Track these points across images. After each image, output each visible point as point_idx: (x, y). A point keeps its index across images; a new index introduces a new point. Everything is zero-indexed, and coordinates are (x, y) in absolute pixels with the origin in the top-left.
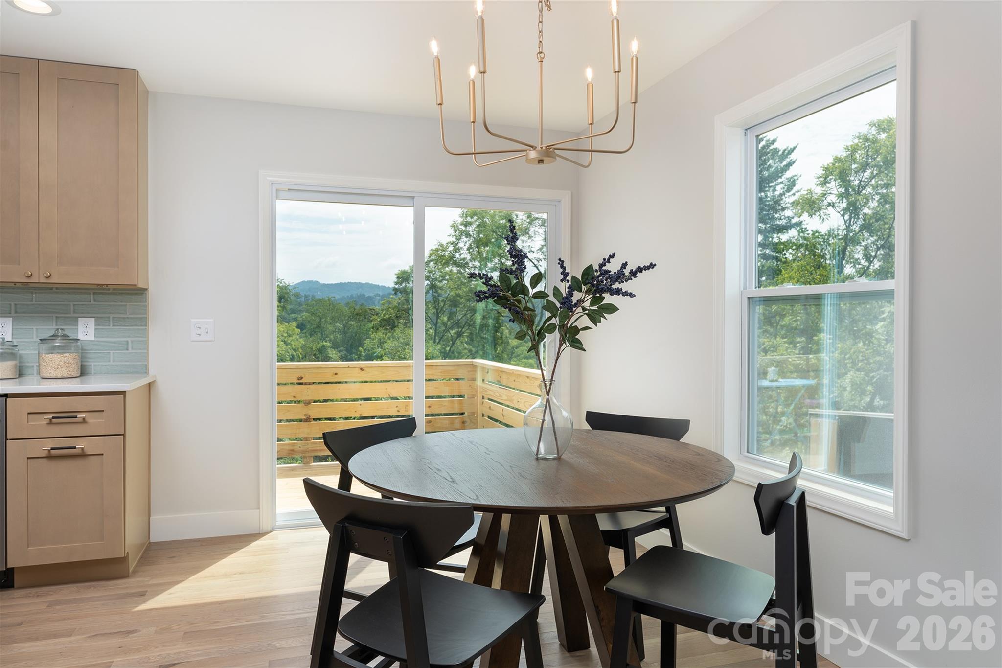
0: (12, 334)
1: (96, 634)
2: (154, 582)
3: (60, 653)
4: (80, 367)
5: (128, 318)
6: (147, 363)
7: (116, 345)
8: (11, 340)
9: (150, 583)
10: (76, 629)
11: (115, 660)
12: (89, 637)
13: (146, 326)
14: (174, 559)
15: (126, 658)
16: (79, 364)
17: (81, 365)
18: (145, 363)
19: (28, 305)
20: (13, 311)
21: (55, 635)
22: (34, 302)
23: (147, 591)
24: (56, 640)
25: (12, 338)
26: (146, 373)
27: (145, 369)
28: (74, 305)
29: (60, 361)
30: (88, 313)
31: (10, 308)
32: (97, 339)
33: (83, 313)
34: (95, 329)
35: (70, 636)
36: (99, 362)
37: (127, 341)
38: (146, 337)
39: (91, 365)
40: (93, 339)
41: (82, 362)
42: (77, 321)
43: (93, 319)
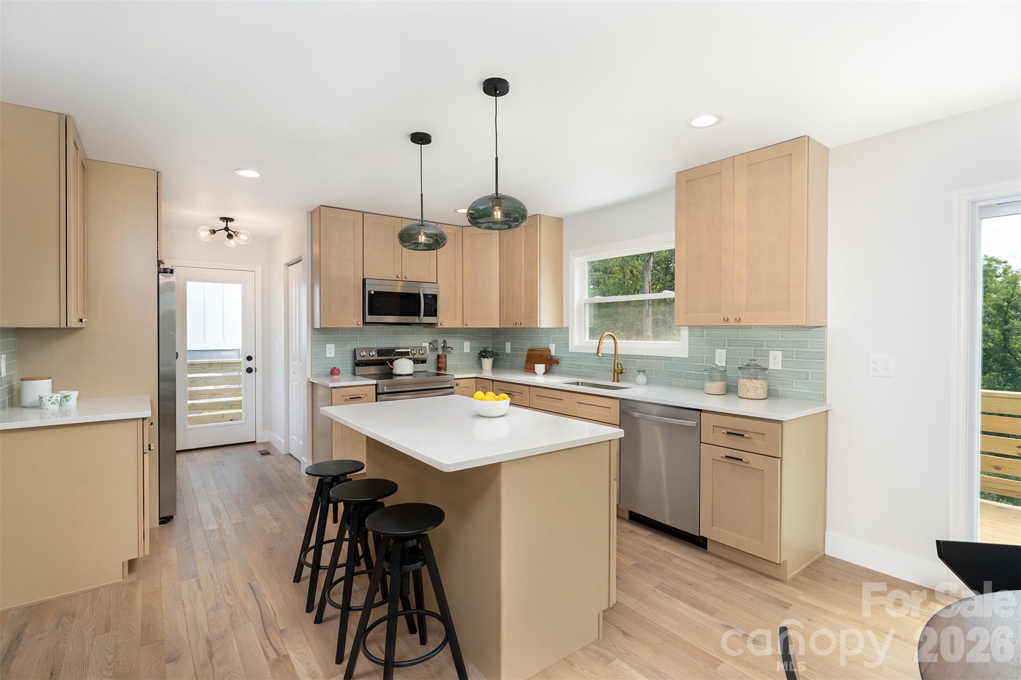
0: (726, 361)
1: (729, 625)
2: (803, 598)
3: (697, 627)
4: (766, 391)
5: (808, 352)
6: (825, 393)
7: (799, 374)
8: (725, 366)
9: (800, 598)
10: (719, 611)
11: (725, 661)
12: (723, 625)
13: (824, 359)
14: (836, 583)
15: (733, 666)
16: (766, 389)
17: (768, 389)
18: (823, 393)
19: (736, 340)
20: (726, 345)
21: (703, 608)
22: (740, 338)
23: (792, 605)
24: (701, 614)
25: (726, 364)
26: (824, 401)
27: (822, 398)
28: (767, 341)
29: (750, 386)
30: (777, 347)
31: (725, 342)
32: (783, 369)
33: (773, 347)
34: (782, 360)
35: (712, 615)
36: (784, 388)
37: (808, 372)
38: (823, 370)
39: (778, 390)
40: (780, 368)
41: (769, 386)
42: (769, 353)
43: (781, 352)
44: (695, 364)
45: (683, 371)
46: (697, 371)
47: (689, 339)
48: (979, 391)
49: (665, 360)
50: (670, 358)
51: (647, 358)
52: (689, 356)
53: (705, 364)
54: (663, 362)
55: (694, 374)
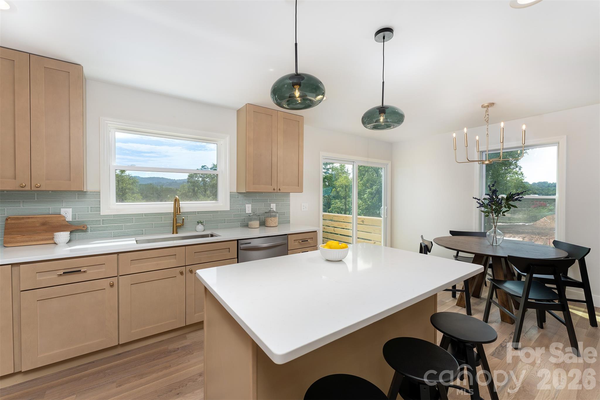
5: (285, 203)
7: (281, 213)
8: (250, 213)
13: (290, 206)
19: (256, 199)
20: (251, 202)
28: (269, 199)
31: (250, 200)
33: (272, 202)
34: (276, 208)
37: (284, 212)
42: (270, 205)
43: (275, 204)
44: (234, 213)
45: (226, 219)
46: (235, 217)
47: (230, 199)
48: (322, 213)
49: (213, 213)
50: (217, 212)
51: (199, 213)
52: (230, 209)
53: (239, 213)
54: (212, 214)
55: (234, 219)
